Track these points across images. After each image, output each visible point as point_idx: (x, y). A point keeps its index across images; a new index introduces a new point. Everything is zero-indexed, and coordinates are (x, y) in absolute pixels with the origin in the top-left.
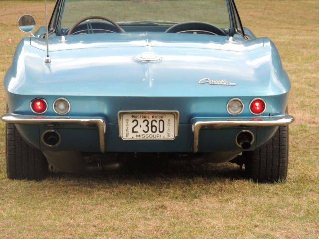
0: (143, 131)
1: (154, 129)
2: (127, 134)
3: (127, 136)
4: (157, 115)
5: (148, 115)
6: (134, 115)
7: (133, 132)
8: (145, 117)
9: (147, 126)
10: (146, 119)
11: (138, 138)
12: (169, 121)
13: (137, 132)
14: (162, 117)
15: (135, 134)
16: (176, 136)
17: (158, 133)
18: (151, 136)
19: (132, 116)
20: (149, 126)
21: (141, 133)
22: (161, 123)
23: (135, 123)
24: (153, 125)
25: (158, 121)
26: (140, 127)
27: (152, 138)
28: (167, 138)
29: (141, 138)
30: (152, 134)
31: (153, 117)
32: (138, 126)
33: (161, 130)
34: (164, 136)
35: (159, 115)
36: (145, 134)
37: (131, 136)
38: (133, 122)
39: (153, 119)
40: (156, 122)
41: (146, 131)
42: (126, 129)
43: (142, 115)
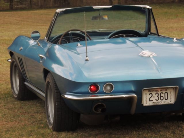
0: (156, 100)
1: (162, 98)
2: (146, 102)
3: (146, 104)
4: (163, 89)
5: (158, 90)
6: (150, 90)
7: (150, 101)
8: (156, 91)
9: (158, 96)
10: (157, 92)
11: (153, 104)
12: (171, 92)
13: (152, 101)
14: (166, 90)
15: (151, 102)
16: (175, 101)
17: (164, 100)
18: (160, 102)
19: (149, 91)
20: (159, 96)
21: (154, 101)
22: (166, 94)
23: (151, 95)
24: (161, 95)
25: (164, 93)
26: (154, 97)
27: (161, 104)
28: (170, 103)
29: (155, 104)
30: (161, 101)
31: (161, 90)
32: (153, 97)
33: (166, 98)
34: (168, 102)
35: (165, 89)
36: (157, 101)
37: (149, 103)
38: (149, 94)
39: (162, 92)
40: (163, 93)
41: (157, 99)
42: (146, 99)
43: (155, 90)
